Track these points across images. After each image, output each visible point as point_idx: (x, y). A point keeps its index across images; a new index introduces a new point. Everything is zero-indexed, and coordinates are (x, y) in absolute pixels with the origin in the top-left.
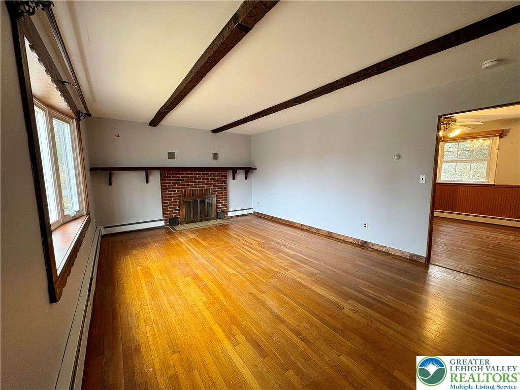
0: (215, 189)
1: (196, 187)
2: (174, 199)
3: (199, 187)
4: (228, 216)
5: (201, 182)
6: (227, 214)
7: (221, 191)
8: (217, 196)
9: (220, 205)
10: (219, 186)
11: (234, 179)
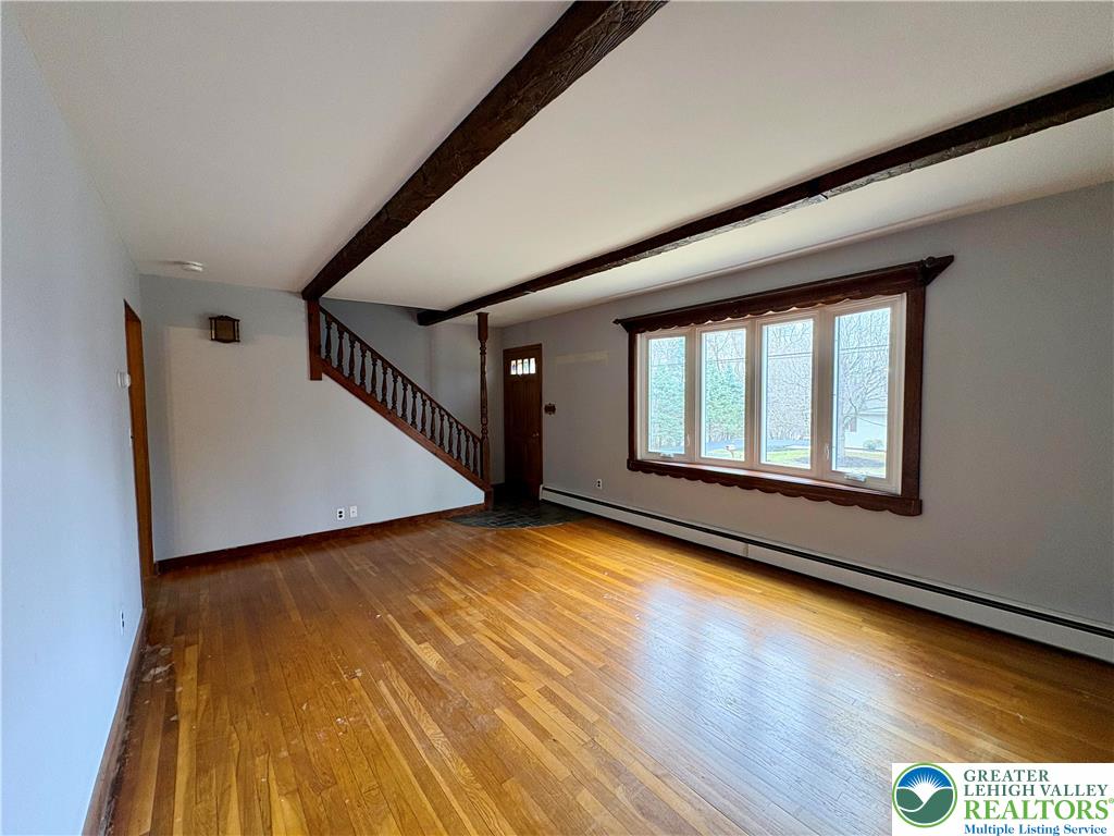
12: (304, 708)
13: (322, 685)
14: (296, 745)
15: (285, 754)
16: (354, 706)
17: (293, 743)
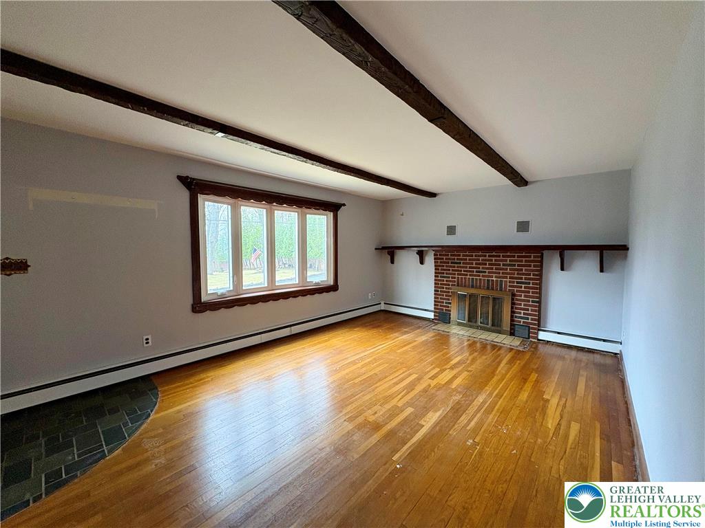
0: (514, 282)
1: (479, 276)
2: (446, 288)
3: (483, 276)
4: (540, 338)
5: (487, 268)
6: (537, 334)
7: (525, 288)
8: (513, 295)
9: (520, 313)
10: (521, 278)
11: (562, 269)
12: (515, 451)
13: (494, 454)
14: (532, 439)
15: (539, 440)
16: (492, 430)
17: (532, 441)
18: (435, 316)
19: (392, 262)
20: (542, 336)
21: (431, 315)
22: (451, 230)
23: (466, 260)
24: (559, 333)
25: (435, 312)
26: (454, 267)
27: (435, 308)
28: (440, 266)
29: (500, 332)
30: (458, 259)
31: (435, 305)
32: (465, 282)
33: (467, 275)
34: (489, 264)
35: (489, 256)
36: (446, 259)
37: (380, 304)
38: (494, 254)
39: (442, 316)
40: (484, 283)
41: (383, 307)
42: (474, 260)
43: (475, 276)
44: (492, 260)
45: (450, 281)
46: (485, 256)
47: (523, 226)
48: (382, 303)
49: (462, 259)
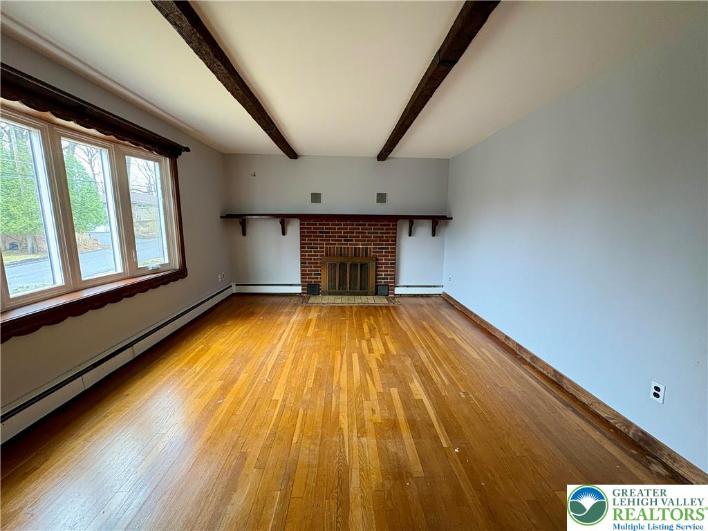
0: (376, 248)
1: (347, 244)
2: (314, 259)
3: (351, 244)
5: (354, 237)
6: (393, 290)
7: (385, 252)
8: (377, 260)
9: (382, 275)
10: (382, 244)
11: (410, 235)
18: (302, 289)
19: (244, 234)
20: (398, 291)
21: (298, 290)
22: (316, 198)
23: (335, 229)
24: (407, 286)
25: (303, 286)
26: (323, 236)
27: (302, 282)
28: (306, 236)
29: (366, 294)
30: (326, 229)
31: (302, 278)
32: (334, 251)
33: (335, 244)
34: (357, 233)
35: (357, 225)
36: (314, 228)
37: (231, 286)
38: (361, 223)
39: (311, 289)
40: (352, 252)
41: (234, 290)
42: (343, 229)
43: (343, 244)
44: (358, 229)
45: (319, 252)
46: (353, 225)
47: (381, 198)
48: (234, 285)
49: (330, 229)
